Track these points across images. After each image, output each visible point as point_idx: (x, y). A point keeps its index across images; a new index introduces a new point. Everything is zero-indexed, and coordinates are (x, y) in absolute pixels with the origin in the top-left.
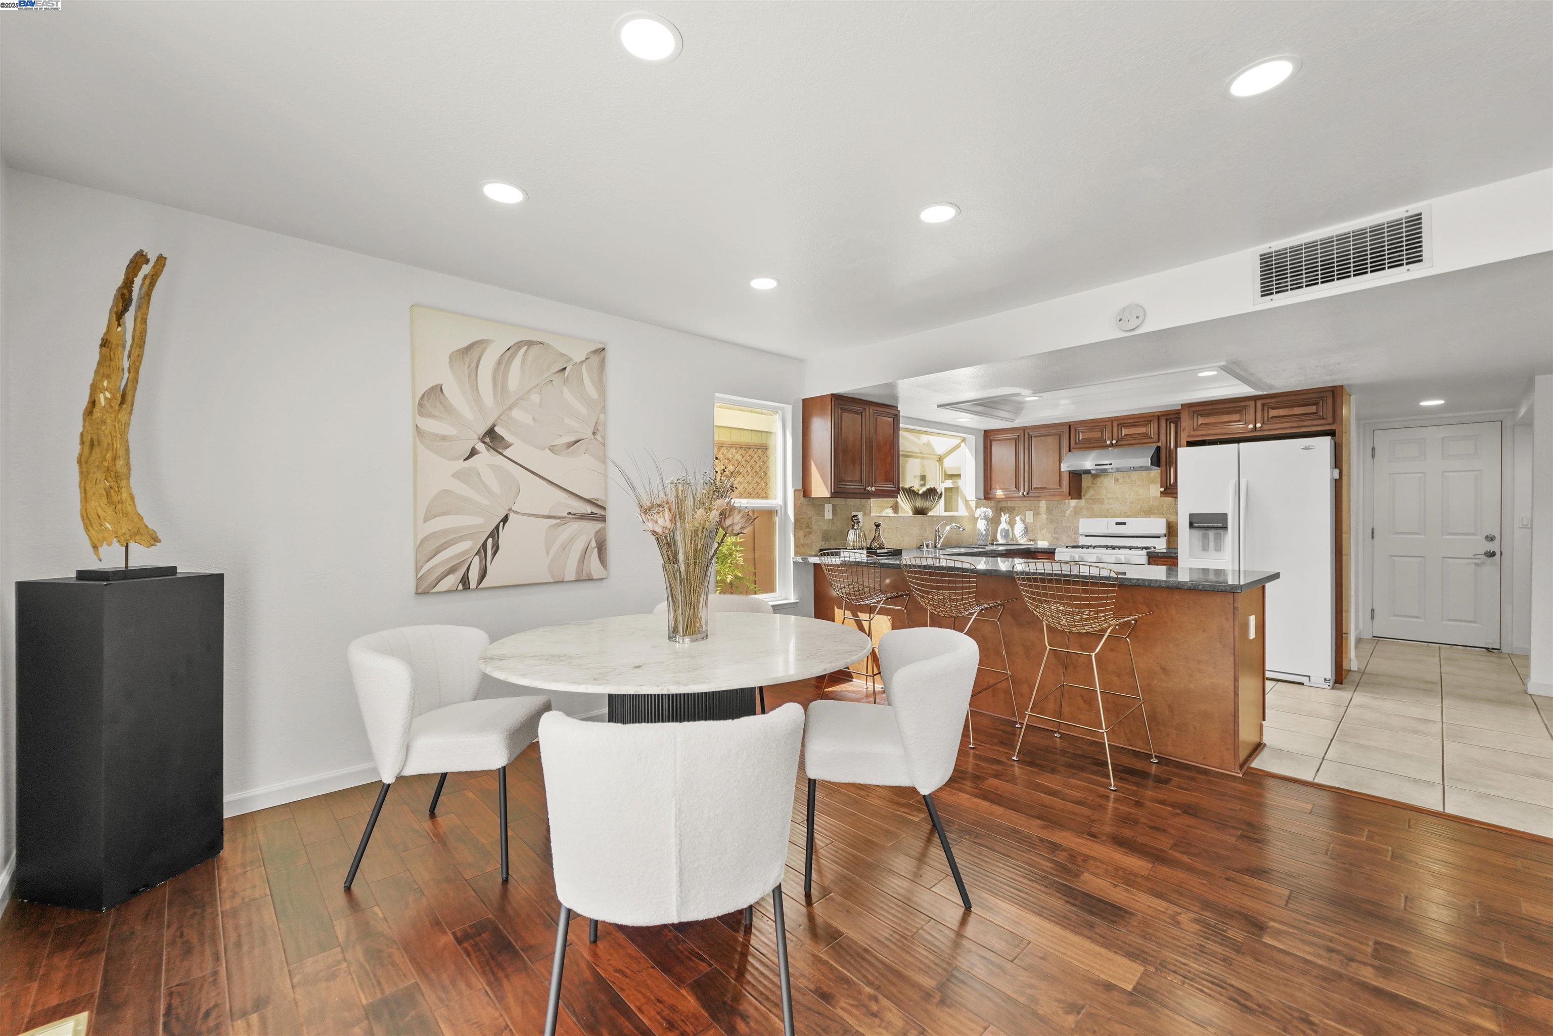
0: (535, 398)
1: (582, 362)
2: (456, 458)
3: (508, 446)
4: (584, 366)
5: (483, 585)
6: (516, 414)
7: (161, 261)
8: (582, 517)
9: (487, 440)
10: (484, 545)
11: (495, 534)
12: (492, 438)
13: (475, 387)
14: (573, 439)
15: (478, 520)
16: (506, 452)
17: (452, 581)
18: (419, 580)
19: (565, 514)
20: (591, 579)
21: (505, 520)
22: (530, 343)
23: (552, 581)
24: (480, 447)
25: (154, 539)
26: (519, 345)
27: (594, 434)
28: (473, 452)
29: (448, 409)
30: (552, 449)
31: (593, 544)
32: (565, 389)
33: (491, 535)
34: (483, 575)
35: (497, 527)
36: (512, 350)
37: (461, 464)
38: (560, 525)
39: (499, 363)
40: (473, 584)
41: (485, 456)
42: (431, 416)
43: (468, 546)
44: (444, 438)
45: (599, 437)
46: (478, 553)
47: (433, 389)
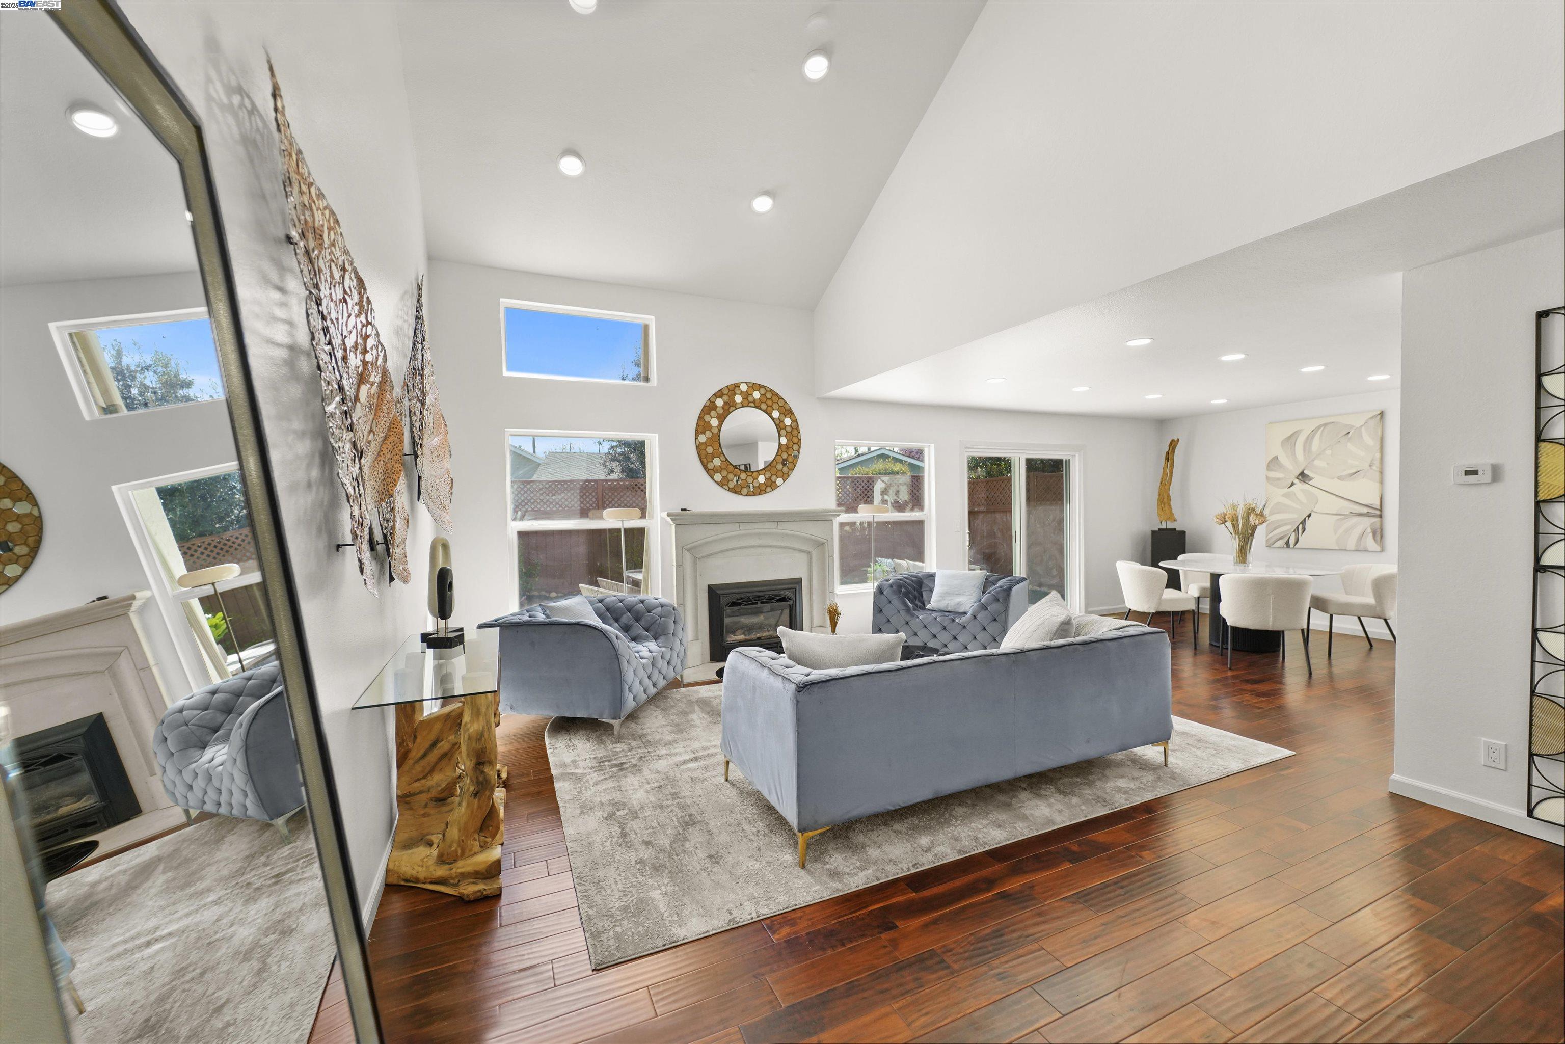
0: (1329, 452)
1: (1362, 426)
2: (1284, 488)
3: (1311, 479)
4: (1363, 428)
5: (1296, 546)
6: (1317, 462)
7: (1178, 440)
8: (1360, 515)
9: (1300, 477)
10: (1298, 528)
11: (1303, 522)
12: (1303, 476)
13: (1294, 454)
14: (1354, 471)
15: (1295, 516)
16: (1310, 483)
17: (1282, 543)
18: (1267, 541)
19: (1348, 513)
20: (1367, 551)
21: (1309, 516)
22: (1325, 425)
23: (1337, 548)
24: (1296, 481)
25: (1175, 520)
26: (1319, 427)
27: (1370, 466)
28: (1292, 484)
29: (1281, 466)
30: (1340, 478)
31: (1369, 530)
32: (1349, 444)
33: (1302, 523)
34: (1297, 542)
35: (1305, 519)
36: (1314, 432)
37: (1286, 490)
38: (1345, 519)
39: (1307, 438)
40: (1292, 545)
41: (1299, 485)
42: (1272, 470)
43: (1289, 528)
44: (1278, 479)
45: (1374, 468)
46: (1294, 531)
47: (1274, 458)
